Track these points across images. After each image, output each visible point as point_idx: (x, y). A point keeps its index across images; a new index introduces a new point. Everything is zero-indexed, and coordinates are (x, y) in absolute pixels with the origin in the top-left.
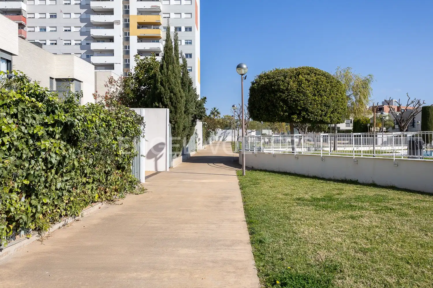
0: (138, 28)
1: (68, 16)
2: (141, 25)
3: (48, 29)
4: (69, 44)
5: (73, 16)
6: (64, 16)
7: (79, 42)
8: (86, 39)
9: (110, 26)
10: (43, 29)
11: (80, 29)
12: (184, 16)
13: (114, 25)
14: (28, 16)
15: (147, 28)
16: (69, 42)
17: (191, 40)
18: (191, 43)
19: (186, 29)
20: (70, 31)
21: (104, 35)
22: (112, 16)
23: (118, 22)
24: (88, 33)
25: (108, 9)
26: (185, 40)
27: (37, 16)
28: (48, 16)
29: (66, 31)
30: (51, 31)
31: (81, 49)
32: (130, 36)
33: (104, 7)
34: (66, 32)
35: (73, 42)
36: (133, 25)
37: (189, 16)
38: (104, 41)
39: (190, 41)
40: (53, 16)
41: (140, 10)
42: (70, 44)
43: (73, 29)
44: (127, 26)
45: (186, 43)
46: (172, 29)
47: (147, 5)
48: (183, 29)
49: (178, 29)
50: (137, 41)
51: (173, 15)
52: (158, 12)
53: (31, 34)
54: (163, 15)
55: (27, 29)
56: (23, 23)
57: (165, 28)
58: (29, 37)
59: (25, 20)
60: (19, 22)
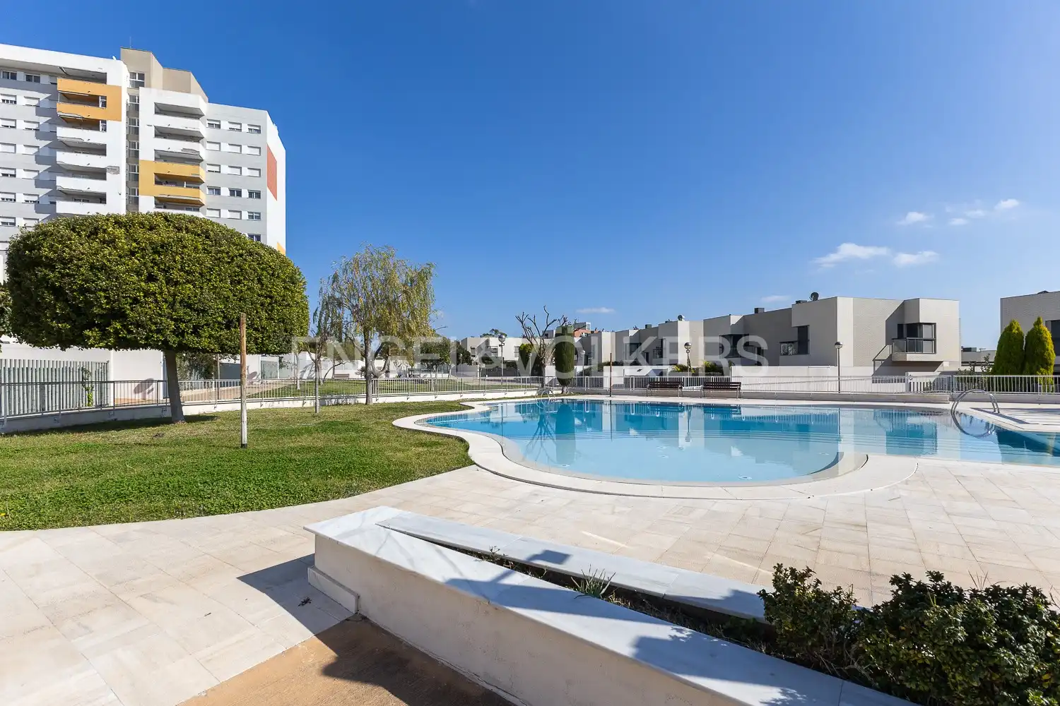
0: (157, 183)
1: (11, 149)
2: (162, 179)
4: (11, 200)
5: (21, 149)
7: (35, 199)
8: (49, 194)
9: (100, 174)
11: (36, 174)
12: (246, 172)
13: (108, 174)
15: (177, 185)
16: (12, 197)
17: (260, 214)
18: (258, 218)
19: (251, 194)
20: (14, 176)
21: (84, 189)
22: (103, 157)
23: (116, 170)
24: (52, 183)
25: (95, 144)
26: (249, 212)
29: (4, 175)
31: (38, 211)
32: (140, 196)
33: (85, 141)
34: (5, 178)
35: (21, 198)
36: (147, 177)
37: (255, 173)
38: (88, 201)
39: (258, 215)
41: (163, 154)
42: (15, 200)
43: (21, 174)
44: (133, 178)
45: (251, 217)
46: (225, 192)
47: (176, 146)
48: (245, 194)
49: (236, 193)
50: (154, 206)
51: (225, 169)
52: (197, 161)
54: (209, 168)
57: (211, 188)
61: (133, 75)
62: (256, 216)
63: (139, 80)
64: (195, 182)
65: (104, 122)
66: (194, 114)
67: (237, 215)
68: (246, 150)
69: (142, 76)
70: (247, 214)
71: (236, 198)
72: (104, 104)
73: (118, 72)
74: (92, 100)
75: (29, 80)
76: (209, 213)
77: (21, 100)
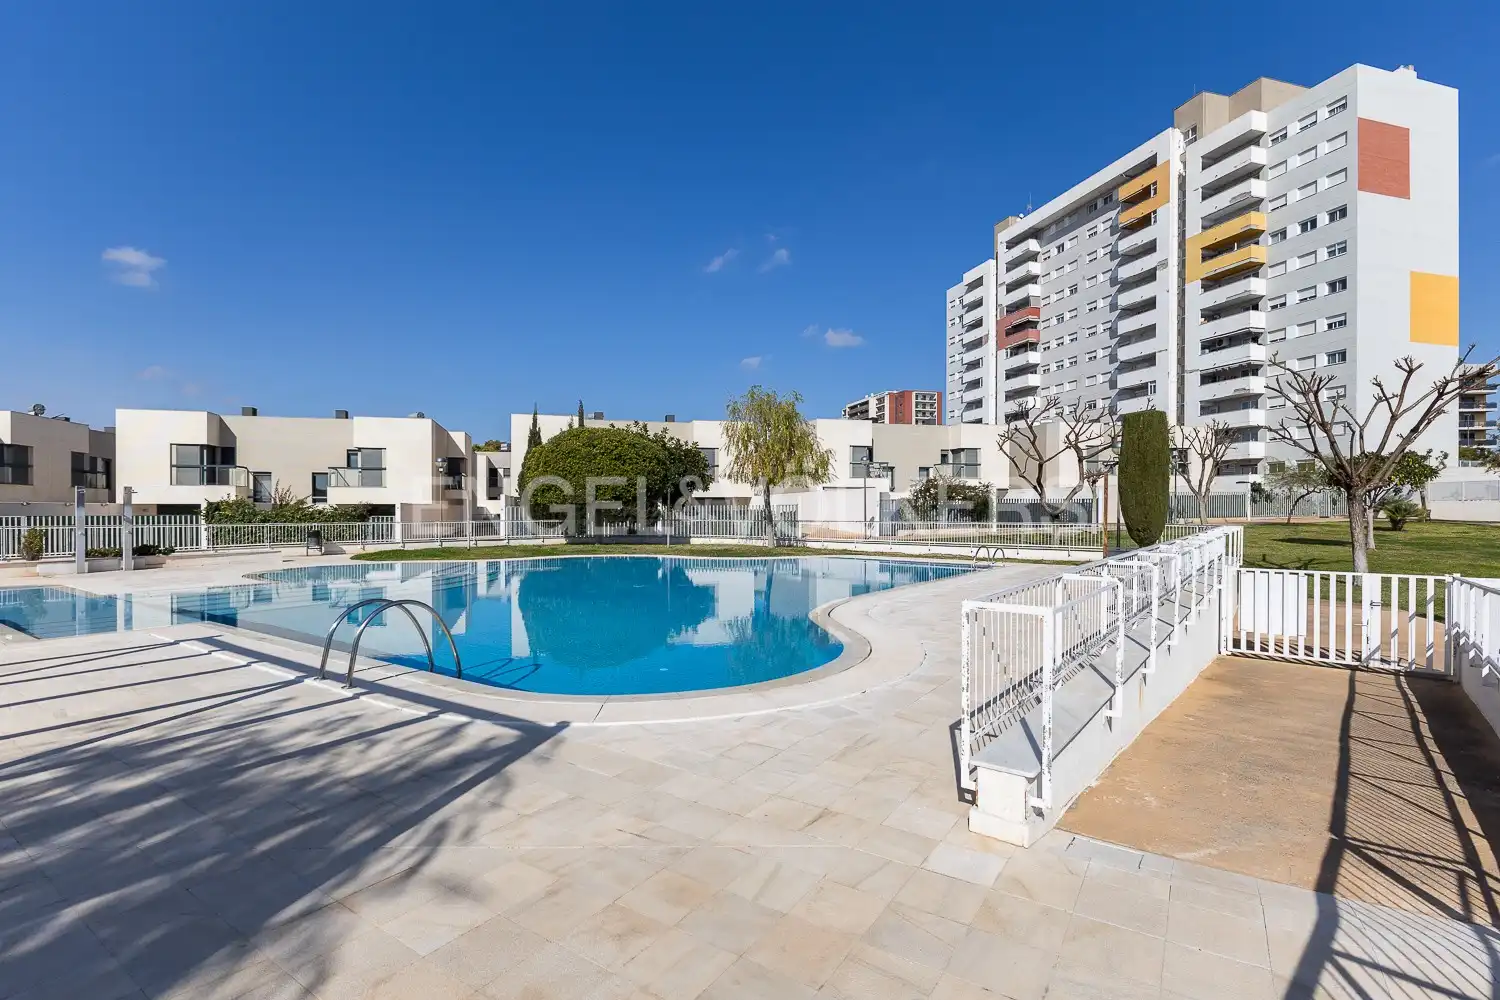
0: (1204, 259)
1: (1094, 282)
2: (1209, 252)
3: (1067, 316)
4: (1094, 333)
5: (1101, 278)
6: (1088, 284)
7: (1108, 326)
8: (1114, 318)
9: (1151, 276)
10: (1060, 319)
11: (1109, 299)
12: (1324, 184)
13: (1157, 272)
14: (1043, 303)
15: (1227, 252)
16: (1095, 330)
17: (1345, 242)
18: (1344, 250)
19: (1331, 216)
20: (1096, 308)
21: (1139, 299)
22: (1153, 255)
23: (1167, 263)
24: (1118, 304)
25: (1147, 244)
26: (1328, 248)
27: (1054, 298)
28: (1067, 292)
29: (1091, 310)
30: (1072, 318)
32: (1189, 284)
33: (1142, 243)
36: (1194, 258)
37: (1341, 177)
39: (1343, 245)
40: (1074, 290)
41: (1213, 217)
43: (1100, 304)
45: (1331, 253)
46: (1294, 230)
47: (1223, 200)
48: (1323, 220)
49: (1309, 224)
50: (1201, 291)
51: (1295, 195)
52: (1255, 204)
53: (1046, 333)
54: (1271, 206)
55: (1041, 326)
56: (1031, 318)
57: (1274, 235)
58: (1043, 339)
59: (1037, 311)
60: (1024, 319)
61: (1186, 135)
62: (1339, 249)
63: (1193, 134)
64: (1249, 238)
65: (1155, 212)
66: (1253, 139)
67: (1309, 260)
68: (1325, 148)
69: (1194, 130)
70: (1326, 250)
71: (1310, 233)
72: (1155, 193)
73: (1170, 145)
74: (1145, 194)
75: (1106, 203)
76: (1271, 273)
77: (1101, 227)
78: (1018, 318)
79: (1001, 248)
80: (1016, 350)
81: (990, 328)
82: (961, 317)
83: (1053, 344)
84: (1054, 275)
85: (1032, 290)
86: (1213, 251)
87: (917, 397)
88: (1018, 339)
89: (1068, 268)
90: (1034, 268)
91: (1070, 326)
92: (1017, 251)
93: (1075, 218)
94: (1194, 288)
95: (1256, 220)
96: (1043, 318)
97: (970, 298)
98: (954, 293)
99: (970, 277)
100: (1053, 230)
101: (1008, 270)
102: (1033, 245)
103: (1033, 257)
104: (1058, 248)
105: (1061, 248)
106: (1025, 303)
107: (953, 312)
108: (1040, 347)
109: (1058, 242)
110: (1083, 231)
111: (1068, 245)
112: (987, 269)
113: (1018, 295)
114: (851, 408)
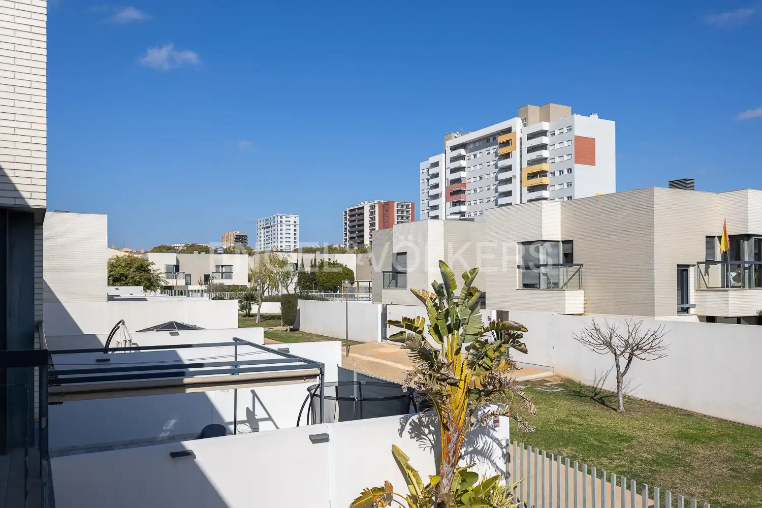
0: (529, 179)
1: (490, 176)
2: (529, 176)
3: (478, 190)
4: (489, 201)
5: (492, 175)
6: (486, 177)
7: (494, 199)
9: (509, 181)
10: (475, 190)
11: (495, 187)
12: (566, 158)
14: (468, 181)
15: (535, 178)
16: (489, 199)
17: (572, 182)
19: (568, 171)
20: (490, 189)
21: (505, 190)
22: (510, 172)
23: (515, 177)
24: (497, 190)
25: (508, 166)
27: (472, 180)
28: (478, 178)
29: (488, 189)
30: (480, 191)
32: (522, 188)
34: (488, 191)
36: (525, 177)
37: (570, 157)
40: (481, 178)
43: (492, 188)
44: (521, 179)
45: (568, 185)
46: (557, 174)
47: (534, 155)
48: (565, 172)
49: (561, 172)
50: (527, 192)
51: (557, 160)
52: (545, 160)
53: (469, 196)
54: (551, 161)
55: (467, 193)
56: (462, 188)
57: (551, 173)
58: (468, 199)
59: (465, 185)
60: (458, 189)
61: (523, 122)
62: (570, 185)
63: (525, 123)
64: (543, 173)
65: (511, 153)
66: (543, 133)
67: (561, 187)
68: (566, 144)
69: (525, 119)
70: (566, 184)
71: (562, 176)
72: (511, 143)
73: (516, 124)
74: (507, 143)
75: (494, 140)
76: (551, 189)
77: (492, 151)
78: (456, 188)
79: (448, 150)
80: (455, 204)
81: (442, 189)
82: (428, 179)
83: (472, 203)
84: (472, 168)
85: (463, 174)
86: (532, 176)
87: (398, 205)
88: (456, 198)
89: (478, 167)
90: (463, 163)
91: (480, 195)
92: (455, 153)
93: (481, 143)
94: (525, 190)
95: (545, 167)
96: (467, 189)
97: (432, 171)
98: (424, 165)
99: (432, 160)
100: (472, 146)
101: (451, 161)
102: (462, 152)
103: (462, 157)
104: (474, 155)
105: (475, 156)
106: (458, 180)
107: (423, 176)
108: (467, 203)
109: (475, 153)
110: (484, 151)
111: (478, 155)
112: (441, 158)
113: (456, 176)
114: (351, 211)
